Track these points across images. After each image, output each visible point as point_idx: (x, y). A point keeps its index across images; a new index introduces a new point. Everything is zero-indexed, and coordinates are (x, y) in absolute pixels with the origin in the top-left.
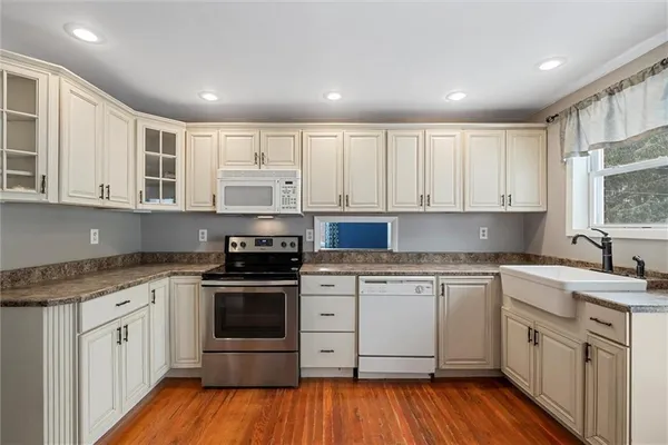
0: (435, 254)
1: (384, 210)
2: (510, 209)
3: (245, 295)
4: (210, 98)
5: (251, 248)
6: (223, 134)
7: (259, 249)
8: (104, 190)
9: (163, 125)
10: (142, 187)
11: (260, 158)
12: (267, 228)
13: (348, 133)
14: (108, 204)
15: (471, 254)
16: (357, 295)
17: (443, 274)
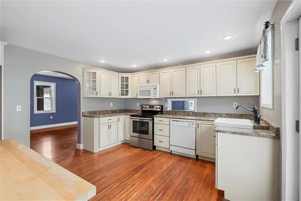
0: (211, 113)
1: (185, 96)
2: (238, 95)
3: (139, 121)
4: (134, 66)
5: (148, 109)
6: (139, 75)
7: (150, 109)
8: (110, 94)
9: (125, 75)
10: (120, 92)
11: (148, 81)
12: (154, 103)
13: (173, 70)
14: (111, 97)
15: (228, 114)
16: (170, 125)
17: (199, 120)
